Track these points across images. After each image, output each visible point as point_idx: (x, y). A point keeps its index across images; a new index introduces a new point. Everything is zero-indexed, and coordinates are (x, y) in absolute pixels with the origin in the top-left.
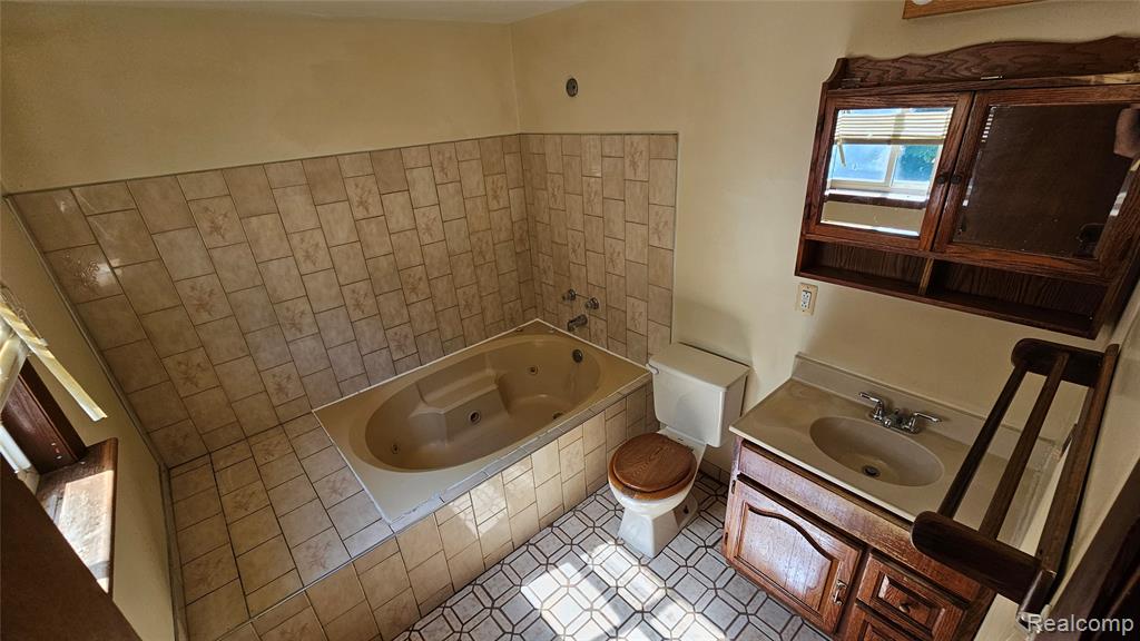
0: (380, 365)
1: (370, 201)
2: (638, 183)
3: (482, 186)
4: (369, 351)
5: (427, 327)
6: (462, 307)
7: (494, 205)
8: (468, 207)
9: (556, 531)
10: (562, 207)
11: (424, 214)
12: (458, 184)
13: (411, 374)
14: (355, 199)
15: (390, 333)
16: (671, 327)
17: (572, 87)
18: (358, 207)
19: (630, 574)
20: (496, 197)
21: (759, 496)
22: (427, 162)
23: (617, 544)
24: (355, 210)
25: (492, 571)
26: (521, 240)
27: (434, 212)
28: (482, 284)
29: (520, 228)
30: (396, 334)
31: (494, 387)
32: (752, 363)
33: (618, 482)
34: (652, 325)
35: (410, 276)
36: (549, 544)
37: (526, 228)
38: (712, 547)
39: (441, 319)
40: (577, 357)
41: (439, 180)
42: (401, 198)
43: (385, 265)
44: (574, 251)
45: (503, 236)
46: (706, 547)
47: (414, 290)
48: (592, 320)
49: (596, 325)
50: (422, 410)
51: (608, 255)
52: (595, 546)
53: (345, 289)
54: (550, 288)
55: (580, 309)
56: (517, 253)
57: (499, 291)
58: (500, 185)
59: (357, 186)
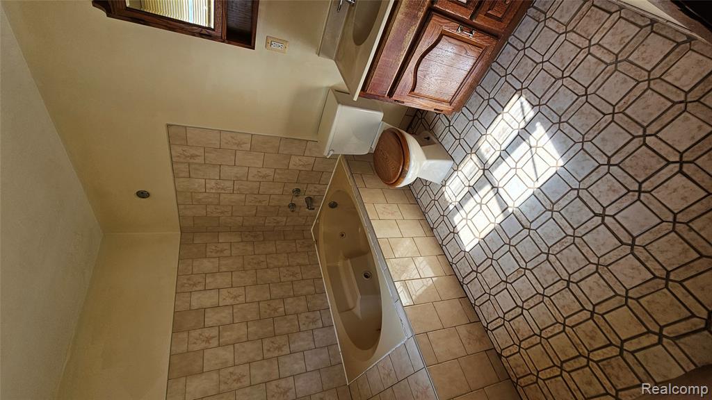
0: (324, 336)
1: (207, 335)
2: (206, 154)
3: (212, 260)
4: (313, 342)
5: (303, 303)
6: (294, 279)
7: (227, 253)
8: (225, 270)
9: (436, 226)
10: (230, 208)
11: (224, 299)
12: (208, 275)
13: (334, 317)
14: (203, 345)
15: (302, 328)
16: (307, 141)
17: (143, 195)
18: (209, 343)
19: (462, 177)
20: (222, 251)
21: (402, 83)
22: (187, 295)
23: (445, 186)
24: (212, 346)
25: (456, 270)
26: (255, 237)
27: (224, 292)
28: (280, 264)
29: (246, 237)
30: (304, 324)
31: (349, 261)
32: (327, 87)
33: (397, 181)
34: (307, 153)
35: (265, 312)
36: (442, 231)
37: (247, 233)
38: (450, 122)
39: (299, 293)
40: (333, 205)
41: (202, 288)
42: (209, 314)
43: (255, 328)
44: (260, 202)
45: (250, 248)
46: (450, 126)
47: (275, 310)
48: (308, 194)
49: (311, 191)
50: (358, 311)
51: (261, 180)
52: (445, 200)
53: (266, 356)
54: (288, 220)
55: (301, 201)
56: (263, 240)
57: (287, 253)
58: (214, 248)
59: (195, 343)
